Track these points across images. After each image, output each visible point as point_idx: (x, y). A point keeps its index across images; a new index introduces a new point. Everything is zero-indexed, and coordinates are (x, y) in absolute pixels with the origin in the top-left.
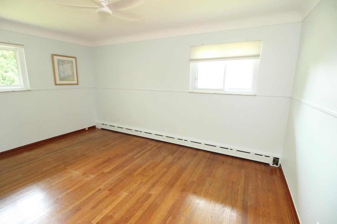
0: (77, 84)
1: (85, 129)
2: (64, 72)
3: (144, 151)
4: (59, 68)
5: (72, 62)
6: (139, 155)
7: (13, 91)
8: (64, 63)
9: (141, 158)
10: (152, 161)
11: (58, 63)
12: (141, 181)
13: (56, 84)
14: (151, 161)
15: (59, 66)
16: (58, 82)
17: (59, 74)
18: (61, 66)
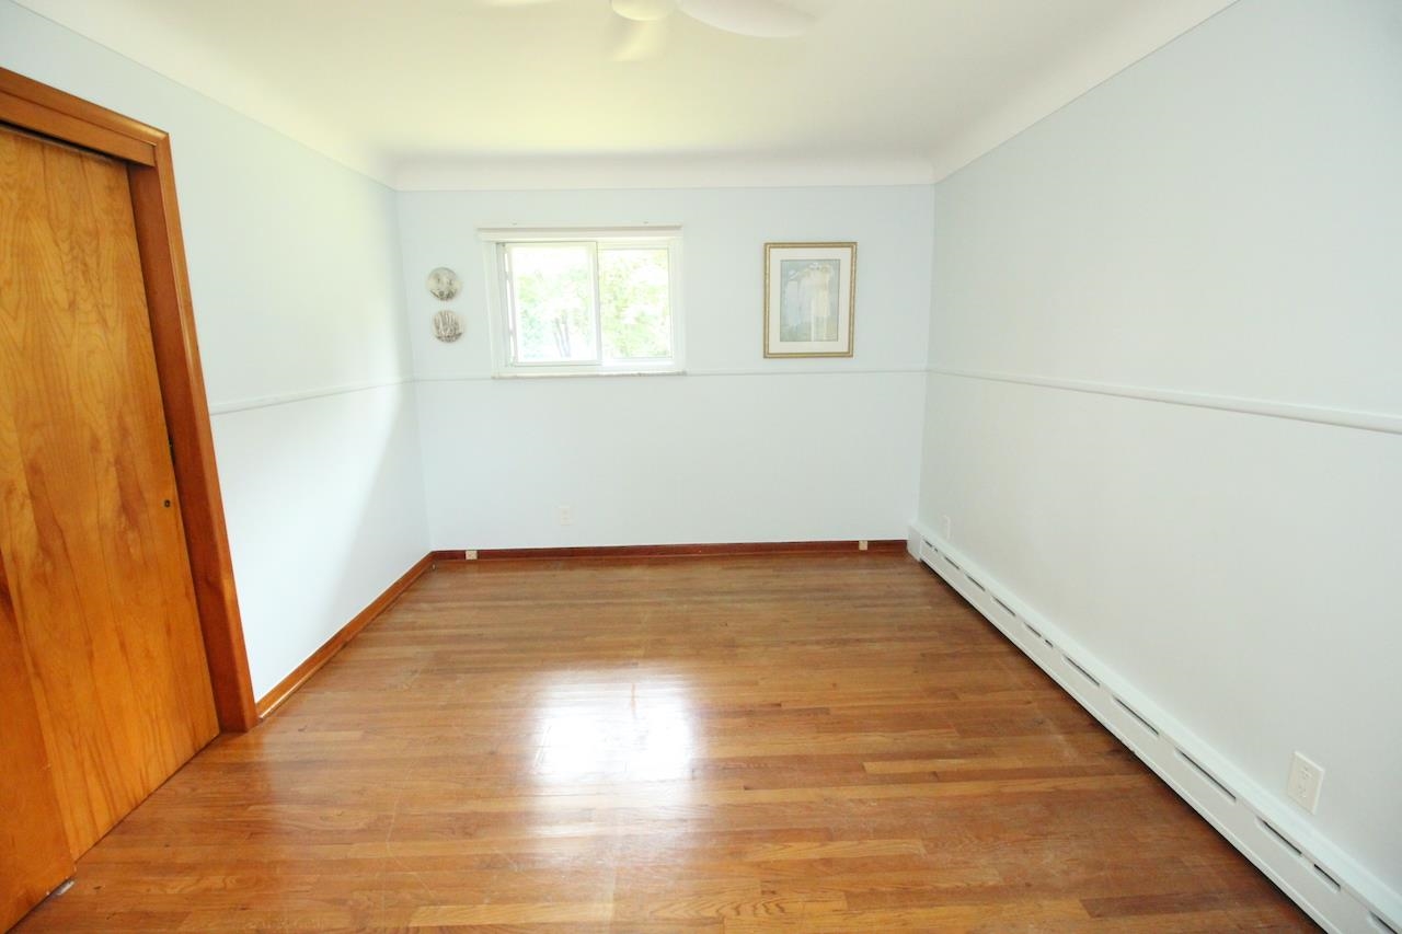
0: (848, 354)
1: (855, 544)
2: (800, 308)
3: (962, 761)
4: (782, 293)
5: (837, 263)
6: (908, 767)
7: (640, 375)
8: (806, 270)
9: (896, 791)
10: (923, 851)
11: (783, 275)
12: (728, 911)
13: (767, 355)
14: (916, 847)
15: (783, 285)
16: (776, 346)
17: (783, 317)
18: (792, 285)
